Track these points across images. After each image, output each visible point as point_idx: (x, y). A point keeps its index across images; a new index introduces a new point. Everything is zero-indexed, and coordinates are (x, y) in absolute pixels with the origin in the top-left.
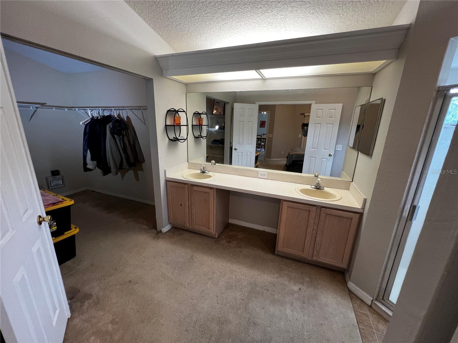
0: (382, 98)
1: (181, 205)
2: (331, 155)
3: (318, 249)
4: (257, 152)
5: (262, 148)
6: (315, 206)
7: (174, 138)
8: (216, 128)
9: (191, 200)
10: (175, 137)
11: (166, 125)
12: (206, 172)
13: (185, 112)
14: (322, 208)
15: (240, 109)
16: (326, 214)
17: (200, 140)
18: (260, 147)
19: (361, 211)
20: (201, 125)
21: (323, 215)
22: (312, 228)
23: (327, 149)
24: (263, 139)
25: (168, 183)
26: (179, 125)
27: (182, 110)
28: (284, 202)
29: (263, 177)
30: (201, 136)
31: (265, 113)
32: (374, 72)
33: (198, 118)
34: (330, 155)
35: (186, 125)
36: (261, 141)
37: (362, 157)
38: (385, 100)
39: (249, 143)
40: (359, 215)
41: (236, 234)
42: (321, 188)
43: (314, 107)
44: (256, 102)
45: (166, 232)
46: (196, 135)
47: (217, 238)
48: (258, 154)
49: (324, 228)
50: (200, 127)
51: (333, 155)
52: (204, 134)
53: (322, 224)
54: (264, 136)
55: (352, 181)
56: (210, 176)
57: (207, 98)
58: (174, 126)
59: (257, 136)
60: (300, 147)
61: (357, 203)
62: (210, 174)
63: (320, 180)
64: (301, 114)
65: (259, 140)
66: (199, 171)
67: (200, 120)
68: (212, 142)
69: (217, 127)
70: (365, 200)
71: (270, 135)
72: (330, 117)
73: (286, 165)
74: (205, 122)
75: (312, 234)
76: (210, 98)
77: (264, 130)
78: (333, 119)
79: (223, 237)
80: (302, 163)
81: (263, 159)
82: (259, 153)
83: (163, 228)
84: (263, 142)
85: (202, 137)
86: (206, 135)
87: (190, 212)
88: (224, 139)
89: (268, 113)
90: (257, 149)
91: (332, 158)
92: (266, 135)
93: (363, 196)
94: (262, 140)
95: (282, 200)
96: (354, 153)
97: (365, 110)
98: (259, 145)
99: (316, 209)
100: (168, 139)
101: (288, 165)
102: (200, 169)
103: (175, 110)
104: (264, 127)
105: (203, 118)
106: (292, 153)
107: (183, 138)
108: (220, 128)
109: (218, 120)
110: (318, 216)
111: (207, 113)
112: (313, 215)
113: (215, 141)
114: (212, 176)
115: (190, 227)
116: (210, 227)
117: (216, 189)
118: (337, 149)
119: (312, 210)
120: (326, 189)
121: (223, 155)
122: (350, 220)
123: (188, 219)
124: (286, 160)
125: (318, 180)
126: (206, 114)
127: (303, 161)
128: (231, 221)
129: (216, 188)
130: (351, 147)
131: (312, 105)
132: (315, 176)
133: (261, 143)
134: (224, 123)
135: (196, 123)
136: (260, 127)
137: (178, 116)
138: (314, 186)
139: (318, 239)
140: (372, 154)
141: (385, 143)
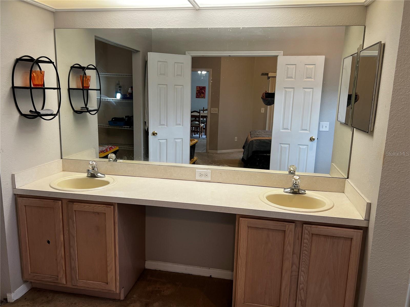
0: (381, 42)
1: (49, 242)
2: (314, 139)
3: (303, 298)
4: (192, 138)
5: (201, 133)
6: (293, 222)
7: (31, 111)
8: (117, 97)
9: (69, 230)
10: (34, 110)
11: (13, 88)
12: (99, 174)
13: (53, 63)
14: (304, 225)
15: (159, 63)
16: (311, 235)
17: (86, 118)
18: (199, 132)
19: (364, 225)
20: (85, 89)
21: (306, 236)
22: (291, 262)
23: (306, 130)
24: (203, 117)
25: (19, 200)
26: (43, 88)
27: (47, 60)
28: (241, 219)
29: (203, 178)
30: (87, 109)
31: (204, 72)
32: (366, 4)
33: (80, 76)
34: (312, 139)
35: (56, 87)
36: (199, 121)
37: (359, 136)
38: (384, 45)
39: (178, 122)
40: (362, 231)
41: (159, 288)
42: (300, 192)
43: (282, 61)
44: (186, 52)
45: (17, 301)
46: (78, 108)
47: (123, 300)
48: (194, 142)
49: (309, 260)
50: (85, 91)
51: (316, 139)
52: (93, 104)
53: (306, 253)
54: (205, 112)
55: (348, 178)
56: (107, 183)
57: (95, 40)
58: (31, 88)
59: (192, 112)
60: (265, 129)
61: (357, 213)
62: (107, 178)
63: (298, 178)
64: (263, 74)
65: (196, 119)
66: (85, 175)
67: (84, 79)
68: (109, 122)
69: (119, 96)
70: (369, 206)
71: (214, 110)
72: (307, 78)
73: (243, 159)
74: (93, 83)
75: (292, 272)
76: (102, 40)
77: (204, 103)
78: (313, 80)
79: (134, 296)
80: (268, 155)
81: (205, 151)
82: (196, 140)
83: (10, 292)
84: (203, 123)
85: (89, 111)
86: (96, 108)
87: (67, 254)
88: (133, 116)
89: (209, 71)
90: (194, 136)
91: (315, 143)
92: (206, 110)
93: (366, 199)
94: (202, 119)
95: (237, 217)
96: (347, 131)
97: (358, 62)
98: (197, 129)
99: (295, 227)
100: (18, 115)
101: (245, 159)
102: (86, 171)
103: (32, 60)
104: (204, 97)
105: (90, 77)
106: (252, 139)
107: (49, 113)
108: (124, 97)
109: (119, 82)
110: (298, 239)
111: (97, 68)
112: (290, 238)
113: (116, 121)
114: (109, 181)
115: (69, 285)
116: (109, 280)
117: (118, 207)
118: (321, 129)
119: (288, 229)
120: (309, 193)
121: (132, 144)
122: (349, 242)
123: (64, 269)
124: (242, 152)
125: (294, 179)
126: (95, 69)
127: (269, 152)
128: (150, 265)
129: (119, 204)
130: (341, 123)
131: (279, 57)
132: (290, 172)
133: (199, 125)
134: (132, 88)
135: (77, 86)
136: (197, 97)
137: (39, 69)
138: (289, 190)
139: (301, 279)
140: (373, 131)
141: (391, 112)
